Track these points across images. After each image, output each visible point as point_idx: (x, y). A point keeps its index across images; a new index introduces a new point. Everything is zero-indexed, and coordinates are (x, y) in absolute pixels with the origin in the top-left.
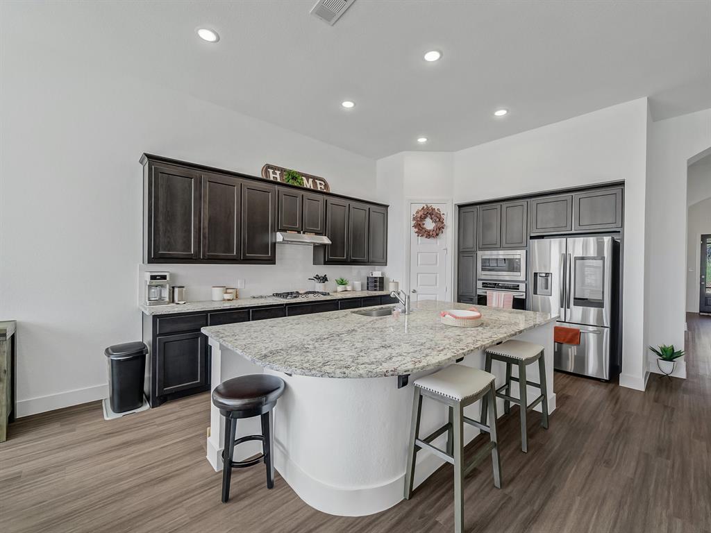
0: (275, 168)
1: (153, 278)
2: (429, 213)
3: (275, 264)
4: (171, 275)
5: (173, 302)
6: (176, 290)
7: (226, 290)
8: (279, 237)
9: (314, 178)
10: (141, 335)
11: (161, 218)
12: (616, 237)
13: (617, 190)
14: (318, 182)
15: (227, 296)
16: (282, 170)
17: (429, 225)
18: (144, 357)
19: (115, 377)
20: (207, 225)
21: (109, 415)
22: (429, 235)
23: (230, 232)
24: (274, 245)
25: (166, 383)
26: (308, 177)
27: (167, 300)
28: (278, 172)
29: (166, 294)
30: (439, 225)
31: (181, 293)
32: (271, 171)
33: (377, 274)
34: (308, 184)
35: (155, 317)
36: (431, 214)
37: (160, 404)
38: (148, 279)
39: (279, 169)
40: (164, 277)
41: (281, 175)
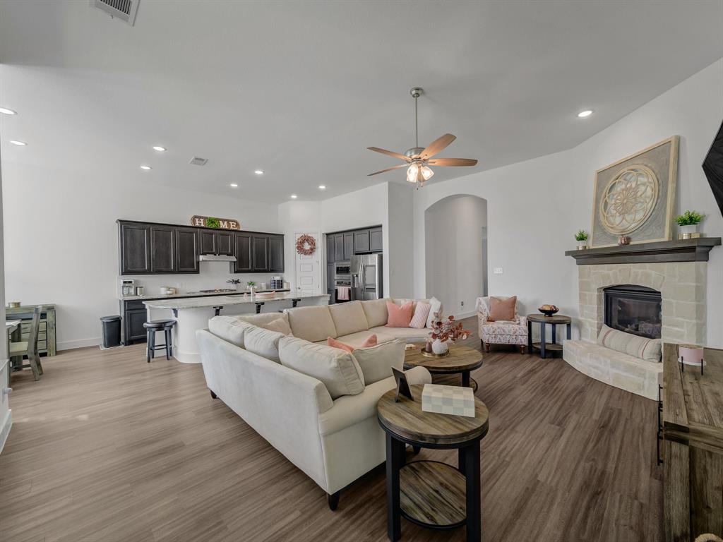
0: (200, 218)
1: (125, 282)
2: (306, 239)
3: (199, 273)
4: (135, 281)
5: (137, 295)
6: (138, 289)
7: (169, 289)
8: (201, 258)
9: (228, 221)
10: (118, 312)
11: (128, 252)
12: (380, 253)
13: (378, 229)
14: (231, 223)
15: (169, 292)
16: (205, 218)
17: (307, 246)
18: (120, 321)
19: (106, 330)
20: (154, 253)
21: (103, 348)
22: (306, 253)
23: (169, 256)
24: (198, 263)
25: (132, 334)
26: (224, 220)
27: (133, 294)
28: (202, 220)
29: (132, 291)
30: (313, 247)
31: (141, 291)
32: (197, 219)
33: (277, 278)
34: (224, 225)
35: (125, 301)
36: (307, 240)
37: (129, 345)
38: (122, 283)
39: (202, 218)
40: (131, 282)
41: (204, 221)
